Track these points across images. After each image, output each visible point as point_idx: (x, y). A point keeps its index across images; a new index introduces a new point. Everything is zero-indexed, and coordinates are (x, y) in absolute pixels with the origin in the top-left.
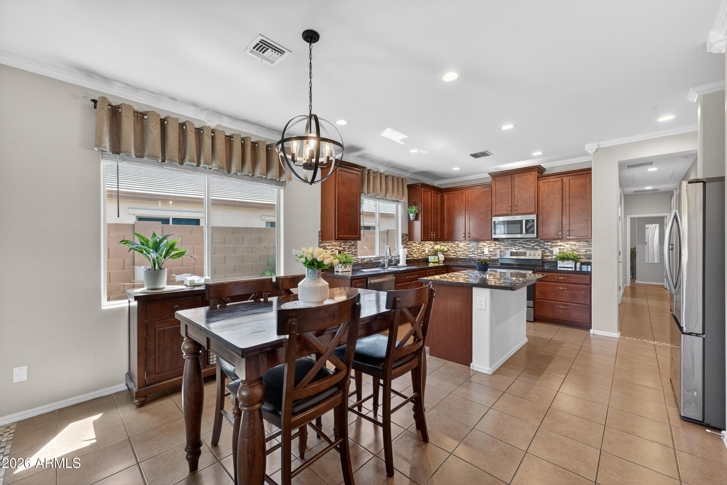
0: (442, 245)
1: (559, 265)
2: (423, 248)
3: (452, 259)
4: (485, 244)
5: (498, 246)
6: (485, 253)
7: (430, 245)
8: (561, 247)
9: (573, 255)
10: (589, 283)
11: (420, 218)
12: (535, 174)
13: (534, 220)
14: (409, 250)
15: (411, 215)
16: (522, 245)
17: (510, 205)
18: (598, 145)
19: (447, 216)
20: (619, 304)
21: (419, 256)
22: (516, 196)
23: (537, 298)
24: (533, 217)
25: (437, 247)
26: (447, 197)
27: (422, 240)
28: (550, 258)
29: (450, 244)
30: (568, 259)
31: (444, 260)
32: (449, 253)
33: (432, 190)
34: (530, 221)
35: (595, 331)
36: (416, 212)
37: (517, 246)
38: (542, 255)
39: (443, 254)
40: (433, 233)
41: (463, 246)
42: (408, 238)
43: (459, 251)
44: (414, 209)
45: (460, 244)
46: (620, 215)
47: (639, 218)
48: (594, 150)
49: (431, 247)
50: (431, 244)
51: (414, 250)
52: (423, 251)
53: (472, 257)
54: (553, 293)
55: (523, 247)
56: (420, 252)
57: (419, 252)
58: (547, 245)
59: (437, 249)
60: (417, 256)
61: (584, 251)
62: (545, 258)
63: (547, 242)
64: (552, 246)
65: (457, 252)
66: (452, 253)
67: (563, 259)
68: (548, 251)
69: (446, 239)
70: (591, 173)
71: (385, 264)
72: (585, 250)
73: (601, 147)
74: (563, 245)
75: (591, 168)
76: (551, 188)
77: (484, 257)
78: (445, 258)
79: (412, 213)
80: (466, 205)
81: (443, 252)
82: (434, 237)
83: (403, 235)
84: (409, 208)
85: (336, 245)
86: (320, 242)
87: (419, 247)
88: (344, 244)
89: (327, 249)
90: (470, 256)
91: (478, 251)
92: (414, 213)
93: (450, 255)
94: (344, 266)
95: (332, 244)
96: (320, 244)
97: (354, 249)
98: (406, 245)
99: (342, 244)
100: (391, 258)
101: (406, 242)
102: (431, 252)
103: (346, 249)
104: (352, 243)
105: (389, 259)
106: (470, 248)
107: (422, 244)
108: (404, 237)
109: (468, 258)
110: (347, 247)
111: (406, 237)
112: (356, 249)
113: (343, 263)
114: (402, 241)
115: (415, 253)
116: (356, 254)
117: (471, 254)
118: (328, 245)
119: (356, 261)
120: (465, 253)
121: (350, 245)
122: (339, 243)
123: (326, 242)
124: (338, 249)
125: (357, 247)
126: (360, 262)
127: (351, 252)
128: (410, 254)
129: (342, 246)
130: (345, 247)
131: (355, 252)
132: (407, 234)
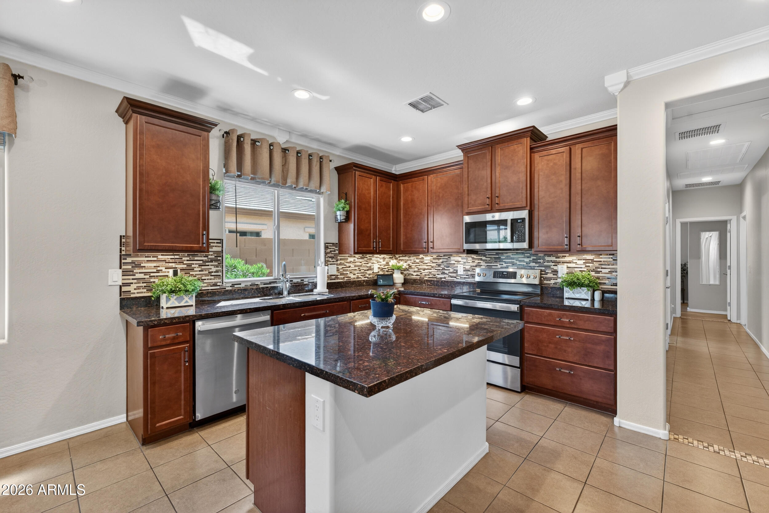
0: (402, 260)
1: (566, 295)
2: (368, 265)
3: (415, 281)
4: (460, 259)
5: (477, 261)
6: (459, 273)
7: (381, 260)
8: (569, 265)
9: (588, 279)
10: (612, 330)
11: (353, 219)
12: (527, 142)
13: (524, 218)
14: (340, 267)
15: (339, 213)
16: (513, 260)
17: (489, 195)
18: (628, 76)
19: (404, 217)
20: (667, 351)
21: (360, 277)
22: (497, 181)
23: (526, 351)
24: (524, 214)
25: (394, 263)
26: (404, 187)
27: (355, 253)
28: (552, 282)
29: (412, 258)
30: (581, 285)
31: (403, 282)
32: (410, 271)
33: (376, 176)
34: (519, 221)
35: (622, 421)
36: (346, 209)
37: (505, 262)
38: (541, 277)
39: (402, 273)
40: (378, 242)
41: (429, 261)
42: (337, 249)
43: (424, 270)
44: (345, 205)
45: (426, 258)
46: (667, 215)
47: (692, 223)
48: (622, 86)
49: (385, 263)
50: (384, 259)
51: (349, 267)
52: (368, 268)
53: (441, 278)
54: (552, 346)
55: (513, 264)
56: (362, 271)
57: (360, 271)
58: (548, 261)
59: (395, 266)
60: (356, 277)
61: (607, 271)
62: (545, 282)
63: (549, 256)
64: (557, 263)
65: (422, 270)
66: (414, 271)
67: (574, 284)
68: (550, 271)
70: (616, 135)
71: (282, 291)
72: (609, 270)
73: (634, 78)
74: (574, 261)
75: (616, 125)
76: (551, 164)
77: (458, 279)
78: (405, 279)
79: (339, 210)
80: (429, 198)
81: (402, 270)
82: (379, 247)
83: (327, 244)
84: (336, 202)
85: (169, 261)
86: (123, 255)
87: (361, 264)
88: (188, 259)
89: (145, 267)
90: (439, 276)
91: (450, 270)
92: (342, 210)
93: (412, 275)
94: (175, 297)
95: (157, 259)
96: (123, 259)
97: (214, 267)
98: (335, 260)
99: (184, 259)
100: (301, 280)
101: (333, 255)
102: (384, 270)
103: (195, 267)
104: (209, 257)
105: (298, 283)
106: (439, 265)
107: (365, 259)
108: (329, 247)
109: (436, 280)
110: (196, 264)
111: (333, 249)
112: (220, 267)
113: (172, 292)
114: (326, 253)
115: (351, 272)
116: (220, 275)
117: (440, 273)
118: (147, 261)
119: (218, 287)
120: (432, 273)
121: (205, 260)
122: (177, 257)
123: (140, 255)
124: (174, 267)
125: (222, 263)
126: (227, 289)
127: (207, 272)
128: (341, 274)
129: (183, 262)
130: (192, 264)
131: (218, 272)
132: (336, 243)
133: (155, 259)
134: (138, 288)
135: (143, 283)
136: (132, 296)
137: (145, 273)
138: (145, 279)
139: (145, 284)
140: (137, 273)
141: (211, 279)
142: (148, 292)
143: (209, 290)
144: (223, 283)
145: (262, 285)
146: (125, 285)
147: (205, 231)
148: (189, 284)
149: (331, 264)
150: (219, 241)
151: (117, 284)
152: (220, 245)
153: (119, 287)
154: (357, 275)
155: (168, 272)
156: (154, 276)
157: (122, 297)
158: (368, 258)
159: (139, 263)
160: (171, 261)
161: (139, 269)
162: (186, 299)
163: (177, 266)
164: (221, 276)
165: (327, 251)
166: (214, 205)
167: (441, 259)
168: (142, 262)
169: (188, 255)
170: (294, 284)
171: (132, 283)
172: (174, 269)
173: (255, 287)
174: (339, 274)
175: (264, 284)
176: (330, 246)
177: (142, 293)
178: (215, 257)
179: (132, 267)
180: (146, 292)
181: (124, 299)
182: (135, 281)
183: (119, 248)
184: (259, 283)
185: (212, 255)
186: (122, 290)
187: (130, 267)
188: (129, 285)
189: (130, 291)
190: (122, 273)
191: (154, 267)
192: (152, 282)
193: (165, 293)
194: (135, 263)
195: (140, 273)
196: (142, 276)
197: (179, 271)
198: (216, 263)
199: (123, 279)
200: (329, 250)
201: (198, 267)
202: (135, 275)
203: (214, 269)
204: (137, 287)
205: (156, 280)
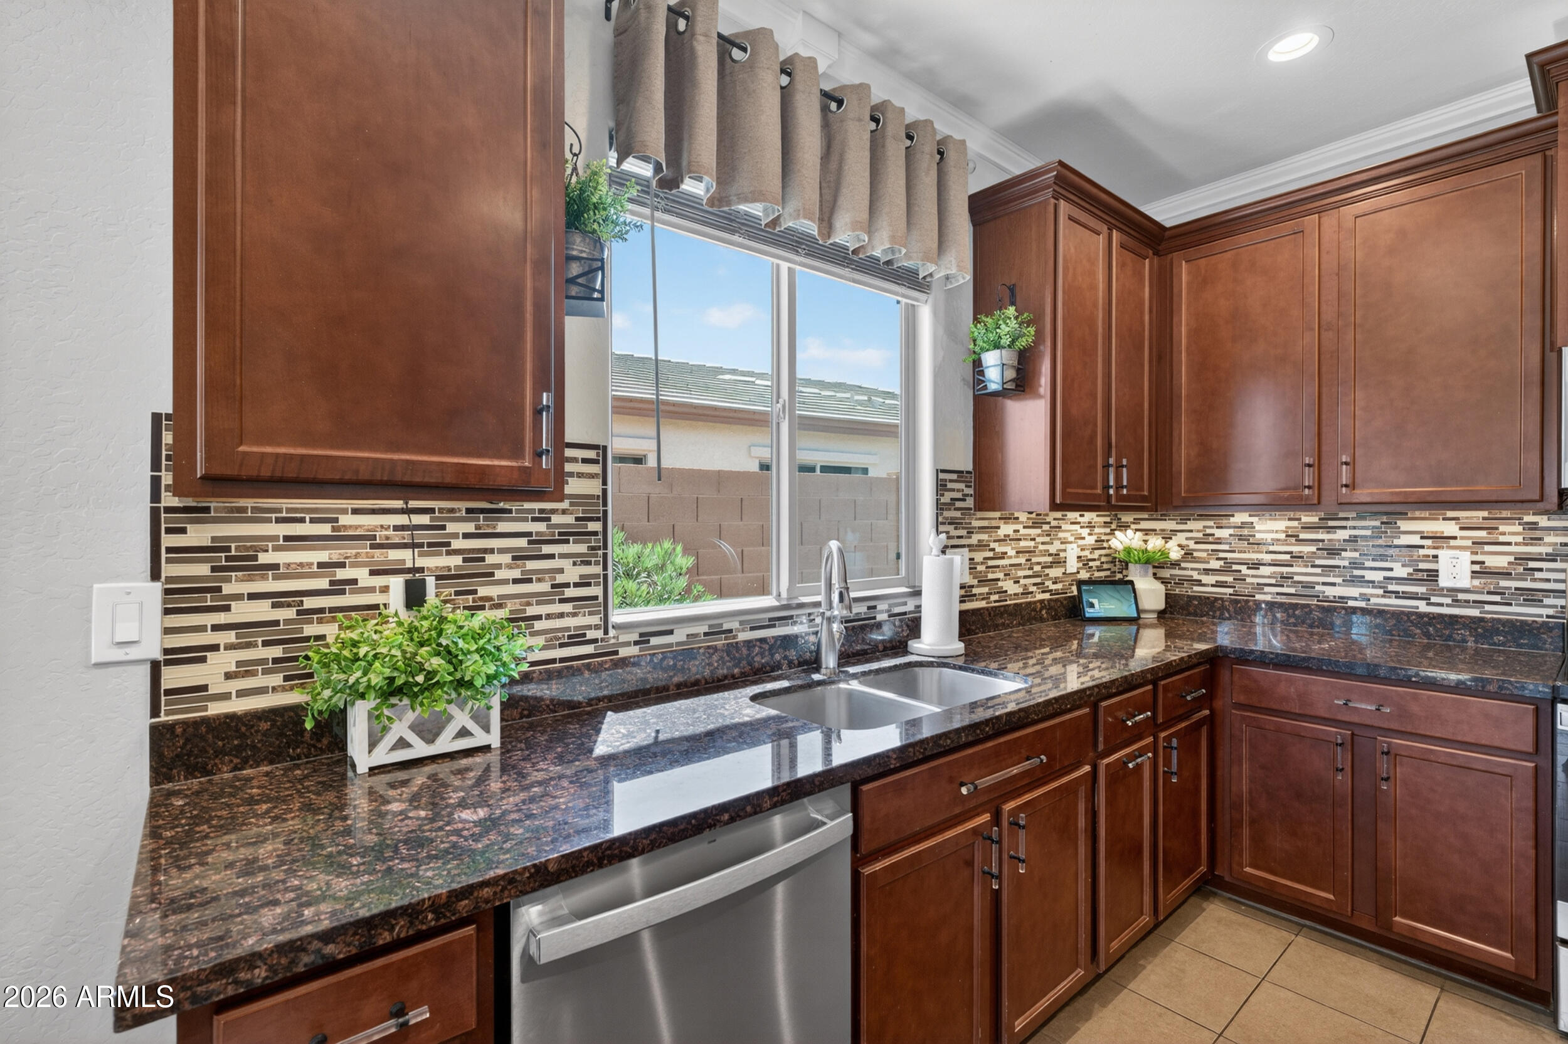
0: (1152, 532)
2: (1053, 549)
3: (1215, 609)
4: (1450, 529)
5: (1554, 539)
6: (1444, 582)
7: (1085, 532)
11: (1044, 381)
14: (979, 556)
15: (992, 360)
19: (1196, 377)
21: (1033, 589)
25: (1125, 540)
27: (1054, 507)
29: (1191, 525)
32: (1191, 570)
33: (1112, 225)
36: (1022, 343)
40: (1119, 467)
41: (1283, 536)
42: (971, 490)
43: (1256, 565)
44: (1008, 322)
45: (1262, 525)
49: (1090, 540)
50: (1090, 526)
51: (1003, 555)
52: (1050, 559)
53: (1346, 599)
56: (1037, 568)
57: (1031, 568)
59: (1128, 550)
60: (1021, 590)
65: (1243, 569)
66: (1207, 571)
69: (1185, 499)
71: (818, 652)
77: (1438, 604)
79: (997, 346)
81: (1157, 565)
82: (1119, 487)
83: (942, 476)
84: (976, 320)
85: (387, 538)
86: (168, 510)
87: (1032, 544)
88: (470, 528)
89: (276, 567)
90: (1331, 592)
91: (1391, 569)
92: (1009, 346)
93: (1199, 583)
94: (410, 716)
95: (334, 529)
96: (169, 531)
97: (575, 564)
98: (965, 533)
99: (451, 528)
100: (868, 609)
101: (958, 514)
102: (1091, 564)
103: (499, 566)
104: (556, 519)
105: (861, 619)
106: (1333, 552)
107: (1046, 527)
108: (948, 486)
109: (1315, 602)
110: (502, 551)
111: (958, 490)
112: (597, 563)
113: (392, 691)
114: (940, 507)
115: (1009, 575)
116: (596, 598)
117: (1339, 580)
118: (287, 538)
119: (589, 649)
120: (1296, 578)
121: (537, 533)
122: (425, 519)
123: (255, 509)
124: (409, 565)
125: (605, 547)
126: (624, 652)
127: (545, 587)
128: (983, 582)
129: (448, 544)
130: (486, 551)
131: (588, 584)
132: (968, 472)
133: (325, 529)
134: (245, 670)
135: (266, 644)
136: (215, 709)
137: (279, 599)
138: (276, 623)
139: (277, 652)
140: (238, 597)
141: (561, 615)
142: (292, 688)
143: (553, 661)
144: (606, 632)
145: (743, 630)
146: (175, 657)
147: (548, 391)
148: (474, 647)
149: (952, 547)
150: (591, 454)
151: (134, 653)
152: (596, 469)
153: (146, 671)
154: (1022, 581)
155: (385, 589)
156: (321, 611)
157: (163, 718)
158: (1054, 523)
159: (247, 549)
160: (397, 537)
161: (250, 579)
162: (461, 718)
163: (421, 562)
164: (601, 599)
165: (942, 501)
166: (580, 280)
167: (1345, 528)
168: (261, 543)
169: (469, 511)
170: (852, 624)
171: (215, 648)
172: (409, 576)
173: (720, 642)
174: (975, 582)
175: (752, 629)
176: (950, 481)
177: (261, 691)
178: (577, 519)
179: (214, 569)
180: (284, 689)
181: (170, 727)
182: (230, 637)
183: (147, 474)
184: (734, 625)
185: (564, 512)
186: (165, 685)
187: (204, 570)
188: (196, 655)
189: (204, 688)
190: (165, 602)
191: (321, 565)
192: (307, 639)
193: (362, 696)
194: (228, 549)
195: (253, 596)
196: (262, 611)
197: (431, 582)
198: (582, 548)
199: (167, 631)
200: (947, 497)
201: (509, 567)
202: (227, 608)
203: (572, 573)
204: (239, 664)
205: (330, 631)
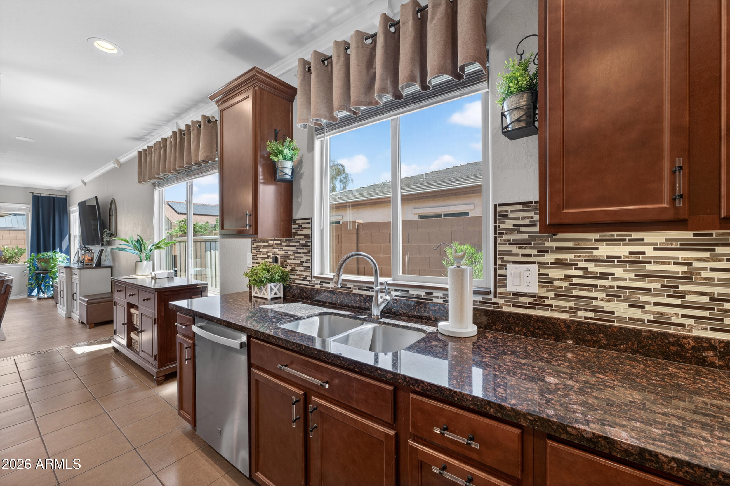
83: (502, 208)
85: (275, 246)
88: (286, 244)
89: (262, 252)
95: (268, 244)
98: (534, 252)
99: (283, 244)
100: (427, 293)
101: (525, 236)
105: (418, 297)
108: (511, 215)
110: (291, 251)
111: (526, 218)
114: (498, 233)
116: (309, 267)
119: (307, 283)
121: (298, 246)
122: (278, 242)
124: (277, 253)
125: (312, 251)
126: (316, 286)
127: (299, 262)
130: (288, 250)
131: (308, 262)
132: (536, 202)
137: (262, 258)
140: (258, 257)
141: (302, 271)
144: (312, 279)
145: (355, 289)
149: (515, 262)
150: (309, 222)
159: (259, 248)
161: (259, 254)
165: (502, 226)
169: (286, 240)
170: (411, 297)
173: (346, 291)
174: (549, 295)
175: (359, 289)
176: (512, 211)
178: (306, 242)
179: (256, 252)
184: (352, 286)
185: (303, 240)
190: (252, 257)
191: (266, 252)
196: (261, 261)
197: (279, 258)
198: (307, 251)
199: (252, 263)
200: (510, 224)
201: (292, 255)
202: (258, 260)
203: (305, 258)
